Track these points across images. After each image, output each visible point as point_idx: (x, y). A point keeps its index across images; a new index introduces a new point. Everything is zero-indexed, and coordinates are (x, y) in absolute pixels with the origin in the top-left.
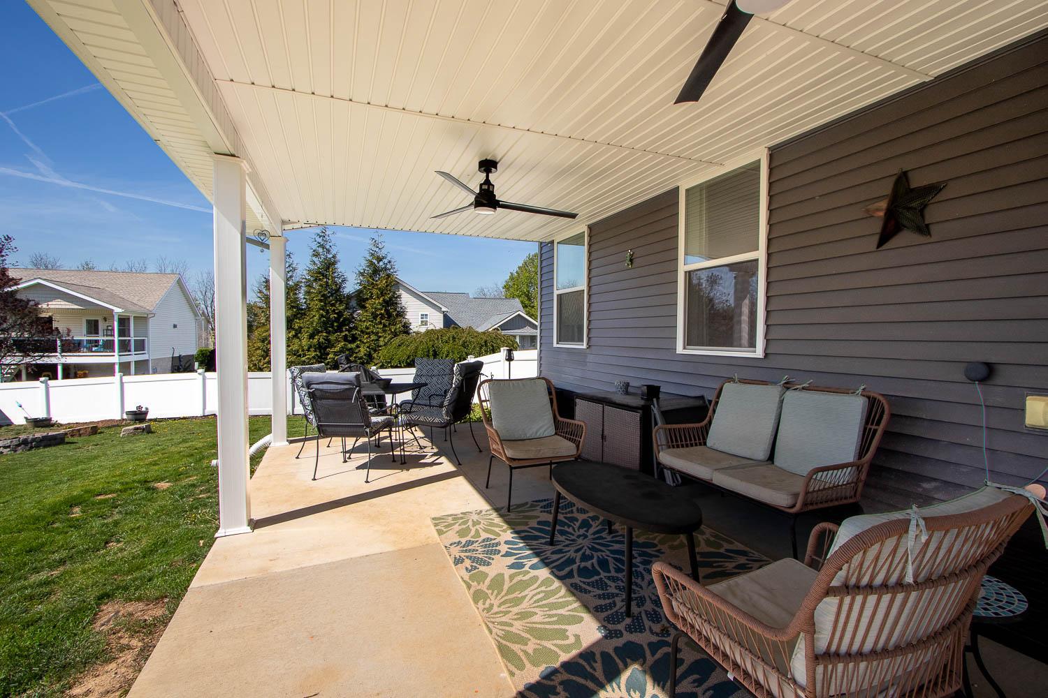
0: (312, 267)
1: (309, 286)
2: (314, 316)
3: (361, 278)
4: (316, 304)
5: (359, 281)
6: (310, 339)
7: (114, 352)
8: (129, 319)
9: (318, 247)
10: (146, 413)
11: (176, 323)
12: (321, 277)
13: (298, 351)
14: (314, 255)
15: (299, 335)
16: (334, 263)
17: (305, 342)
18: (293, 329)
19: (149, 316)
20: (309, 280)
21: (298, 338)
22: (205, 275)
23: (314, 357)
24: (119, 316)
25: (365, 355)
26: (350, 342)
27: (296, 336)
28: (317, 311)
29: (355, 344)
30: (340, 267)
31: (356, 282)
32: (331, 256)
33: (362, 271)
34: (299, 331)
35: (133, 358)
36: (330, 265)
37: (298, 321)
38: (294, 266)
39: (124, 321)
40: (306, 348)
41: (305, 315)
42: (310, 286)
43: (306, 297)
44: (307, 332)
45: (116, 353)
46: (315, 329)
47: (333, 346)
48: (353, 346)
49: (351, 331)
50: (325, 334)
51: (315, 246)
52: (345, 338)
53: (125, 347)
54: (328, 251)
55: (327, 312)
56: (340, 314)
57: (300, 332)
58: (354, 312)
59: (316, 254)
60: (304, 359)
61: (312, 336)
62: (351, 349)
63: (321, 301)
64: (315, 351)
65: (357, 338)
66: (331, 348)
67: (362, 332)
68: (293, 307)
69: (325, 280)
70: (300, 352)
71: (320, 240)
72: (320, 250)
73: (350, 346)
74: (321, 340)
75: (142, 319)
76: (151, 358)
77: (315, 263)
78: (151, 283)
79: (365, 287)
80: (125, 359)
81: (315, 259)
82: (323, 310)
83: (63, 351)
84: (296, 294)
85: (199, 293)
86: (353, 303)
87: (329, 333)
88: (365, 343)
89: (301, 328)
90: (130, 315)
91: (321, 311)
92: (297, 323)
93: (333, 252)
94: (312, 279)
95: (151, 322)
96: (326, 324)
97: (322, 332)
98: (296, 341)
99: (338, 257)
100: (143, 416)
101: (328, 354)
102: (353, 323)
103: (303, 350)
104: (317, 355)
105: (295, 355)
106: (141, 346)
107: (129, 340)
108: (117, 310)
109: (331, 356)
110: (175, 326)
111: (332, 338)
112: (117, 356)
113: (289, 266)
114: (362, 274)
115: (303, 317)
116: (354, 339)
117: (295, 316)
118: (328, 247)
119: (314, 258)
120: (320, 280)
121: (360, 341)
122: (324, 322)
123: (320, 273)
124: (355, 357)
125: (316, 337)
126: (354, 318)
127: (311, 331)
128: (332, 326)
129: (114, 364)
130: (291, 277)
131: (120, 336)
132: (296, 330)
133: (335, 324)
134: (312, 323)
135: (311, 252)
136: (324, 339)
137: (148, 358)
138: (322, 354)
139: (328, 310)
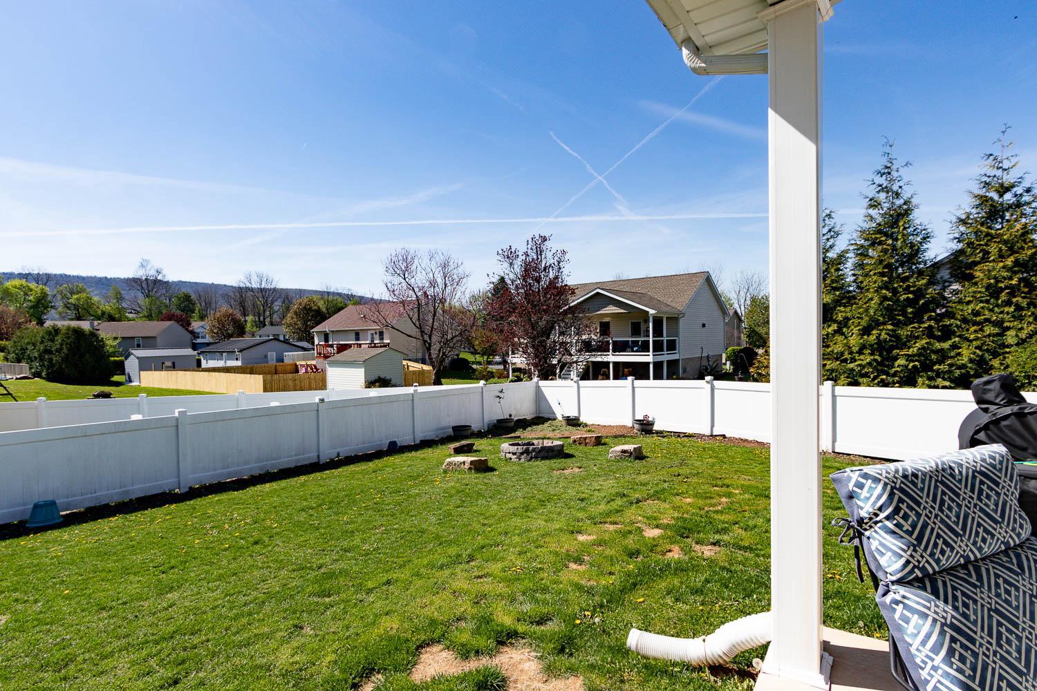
0: (866, 226)
1: (861, 254)
2: (872, 299)
3: (962, 229)
4: (874, 281)
5: (957, 235)
6: (863, 335)
7: (649, 352)
8: (662, 321)
9: (879, 192)
10: (652, 424)
11: (704, 322)
12: (883, 239)
13: (842, 354)
14: (871, 206)
15: (845, 330)
16: (907, 212)
17: (854, 341)
18: (835, 321)
19: (680, 316)
20: (862, 246)
21: (843, 334)
22: (739, 275)
23: (869, 364)
24: (653, 317)
25: (971, 361)
26: (940, 339)
27: (839, 331)
28: (876, 291)
29: (950, 342)
30: (919, 217)
31: (951, 236)
32: (902, 201)
33: (963, 217)
34: (845, 322)
35: (666, 357)
36: (899, 216)
37: (842, 309)
38: (836, 229)
39: (658, 322)
40: (855, 349)
41: (856, 298)
42: (864, 255)
43: (857, 272)
44: (859, 324)
45: (651, 353)
46: (872, 319)
47: (903, 345)
48: (946, 345)
49: (941, 321)
50: (890, 327)
51: (871, 192)
52: (929, 333)
53: (658, 347)
54: (897, 195)
55: (895, 291)
56: (919, 293)
57: (846, 326)
58: (944, 288)
59: (874, 204)
60: (851, 366)
61: (866, 331)
62: (942, 350)
63: (882, 274)
64: (872, 354)
65: (954, 333)
66: (902, 349)
67: (965, 320)
68: (835, 289)
69: (890, 242)
70: (847, 356)
71: (882, 181)
72: (882, 196)
73: (938, 345)
74: (884, 336)
75: (674, 320)
76: (682, 357)
77: (872, 218)
78: (683, 283)
79: (970, 244)
80: (659, 359)
81: (873, 212)
82: (887, 289)
83: (614, 351)
84: (838, 270)
85: (733, 293)
86: (945, 274)
87: (897, 324)
88: (971, 341)
89: (847, 319)
90: (663, 316)
91: (884, 291)
92: (841, 312)
93: (906, 195)
94: (867, 243)
95: (681, 321)
96: (892, 312)
97: (884, 323)
98: (839, 338)
99: (914, 201)
100: (649, 427)
101: (896, 358)
102: (944, 306)
103: (851, 353)
104: (875, 360)
105: (837, 359)
106: (672, 346)
107: (663, 340)
108: (652, 312)
109: (901, 362)
110: (704, 325)
111: (904, 332)
112: (651, 356)
113: (830, 231)
114: (963, 222)
115: (852, 301)
116: (947, 334)
117: (837, 302)
118: (895, 188)
119: (871, 211)
120: (880, 243)
121: (960, 336)
122: (888, 309)
123: (880, 232)
124: (951, 365)
125: (874, 332)
126: (945, 298)
127: (864, 323)
128: (904, 313)
129: (648, 363)
130: (831, 247)
131: (654, 337)
132: (839, 323)
133: (910, 310)
134: (867, 310)
135: (866, 202)
136: (888, 334)
137: (678, 358)
138: (884, 359)
139: (896, 288)
